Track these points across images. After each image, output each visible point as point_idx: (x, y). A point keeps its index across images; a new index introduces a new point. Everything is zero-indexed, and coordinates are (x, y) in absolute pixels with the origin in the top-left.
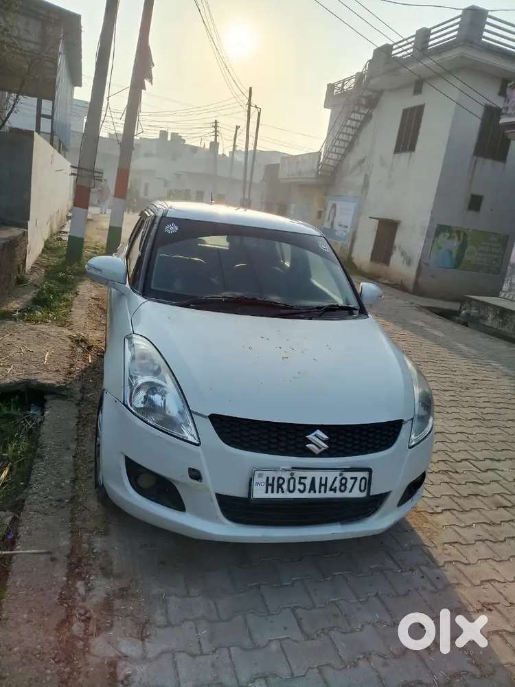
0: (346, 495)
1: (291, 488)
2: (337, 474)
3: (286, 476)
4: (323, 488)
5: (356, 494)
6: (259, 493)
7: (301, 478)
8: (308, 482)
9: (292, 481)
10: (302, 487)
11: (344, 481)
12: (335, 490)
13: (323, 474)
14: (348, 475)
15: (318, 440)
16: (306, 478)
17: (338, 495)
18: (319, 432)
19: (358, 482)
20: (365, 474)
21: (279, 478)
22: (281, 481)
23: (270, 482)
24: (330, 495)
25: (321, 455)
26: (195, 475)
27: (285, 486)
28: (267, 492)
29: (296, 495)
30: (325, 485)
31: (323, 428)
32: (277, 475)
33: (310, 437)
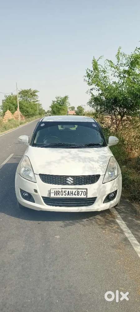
0: (79, 196)
1: (62, 194)
2: (76, 190)
3: (60, 190)
4: (72, 194)
5: (83, 196)
6: (52, 195)
7: (65, 191)
8: (67, 192)
9: (62, 192)
10: (65, 194)
11: (78, 192)
12: (76, 195)
13: (72, 190)
14: (79, 190)
15: (70, 180)
16: (66, 191)
17: (77, 196)
18: (70, 178)
19: (83, 192)
20: (85, 190)
21: (58, 191)
22: (59, 192)
23: (56, 192)
24: (74, 196)
25: (71, 184)
26: (36, 191)
27: (60, 193)
28: (55, 195)
29: (64, 196)
30: (72, 193)
31: (71, 177)
32: (57, 190)
33: (68, 179)
